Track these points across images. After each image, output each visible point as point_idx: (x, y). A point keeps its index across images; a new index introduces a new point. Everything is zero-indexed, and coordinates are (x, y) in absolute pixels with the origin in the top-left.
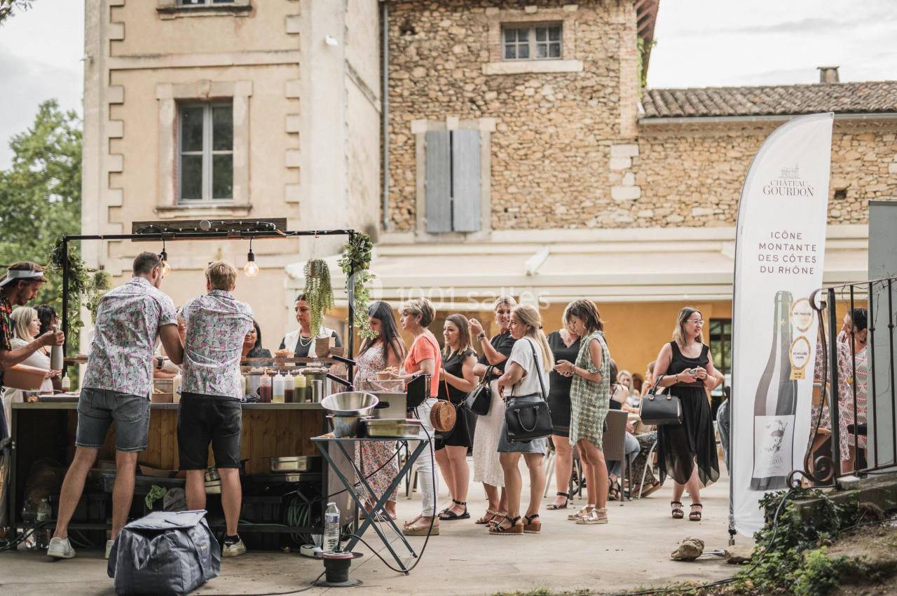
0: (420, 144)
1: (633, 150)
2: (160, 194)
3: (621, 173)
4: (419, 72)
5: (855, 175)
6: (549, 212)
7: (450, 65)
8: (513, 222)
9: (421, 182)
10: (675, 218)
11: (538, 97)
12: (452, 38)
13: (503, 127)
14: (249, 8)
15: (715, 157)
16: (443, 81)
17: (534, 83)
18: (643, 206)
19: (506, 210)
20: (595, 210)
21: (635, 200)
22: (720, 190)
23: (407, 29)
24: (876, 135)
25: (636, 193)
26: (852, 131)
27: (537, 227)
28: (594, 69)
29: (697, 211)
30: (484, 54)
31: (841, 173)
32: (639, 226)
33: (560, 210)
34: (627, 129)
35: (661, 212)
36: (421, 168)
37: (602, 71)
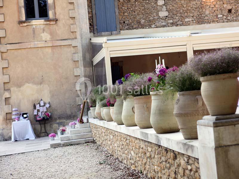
3: (162, 6)
5: (234, 4)
6: (139, 22)
8: (127, 27)
10: (180, 23)
18: (170, 18)
19: (124, 22)
20: (154, 21)
21: (166, 16)
22: (193, 11)
25: (167, 14)
27: (135, 28)
29: (187, 20)
31: (230, 3)
32: (169, 26)
33: (143, 21)
35: (175, 20)
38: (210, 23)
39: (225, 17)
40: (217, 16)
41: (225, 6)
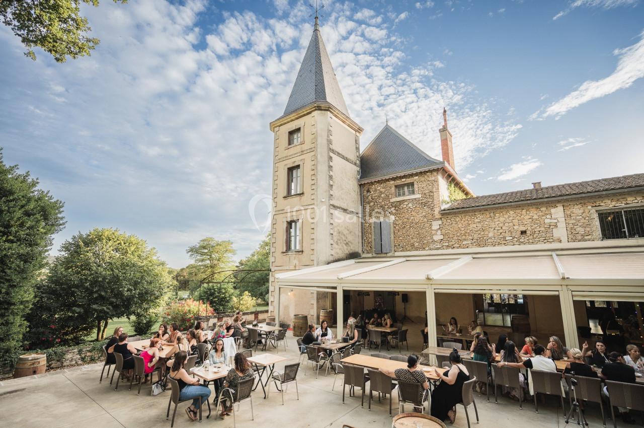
0: (373, 225)
1: (440, 222)
2: (283, 248)
3: (437, 230)
4: (372, 204)
5: (529, 225)
6: (413, 245)
7: (381, 201)
8: (401, 249)
9: (373, 238)
10: (456, 245)
11: (407, 207)
12: (381, 193)
13: (397, 218)
14: (303, 193)
15: (470, 222)
16: (379, 206)
17: (406, 203)
18: (445, 242)
19: (399, 245)
20: (428, 244)
21: (441, 240)
22: (473, 234)
23: (368, 191)
24: (537, 208)
25: (442, 237)
26: (526, 208)
27: (409, 250)
28: (425, 196)
29: (465, 243)
30: (390, 196)
31: (523, 224)
32: (443, 249)
33: (416, 244)
34: (437, 215)
35: (451, 243)
36: (373, 233)
37: (428, 196)
38: (494, 246)
39: (516, 239)
40: (505, 238)
41: (516, 227)
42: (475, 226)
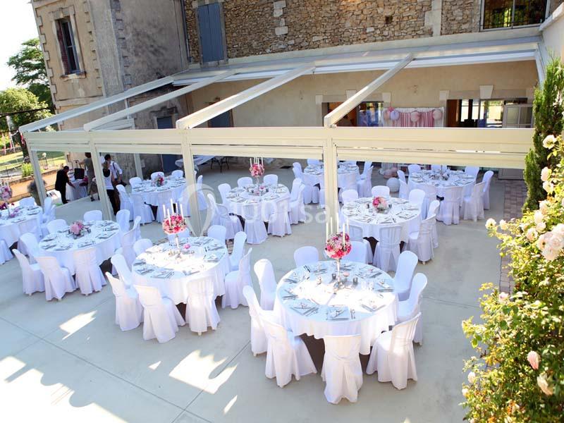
3: (279, 19)
5: (397, 6)
8: (236, 53)
9: (199, 35)
10: (305, 44)
18: (290, 38)
19: (233, 47)
20: (269, 43)
21: (286, 34)
22: (325, 24)
25: (286, 30)
29: (315, 39)
31: (389, 5)
32: (289, 50)
33: (255, 44)
35: (298, 40)
38: (351, 43)
39: (378, 32)
40: (365, 29)
41: (380, 10)
42: (328, 9)
